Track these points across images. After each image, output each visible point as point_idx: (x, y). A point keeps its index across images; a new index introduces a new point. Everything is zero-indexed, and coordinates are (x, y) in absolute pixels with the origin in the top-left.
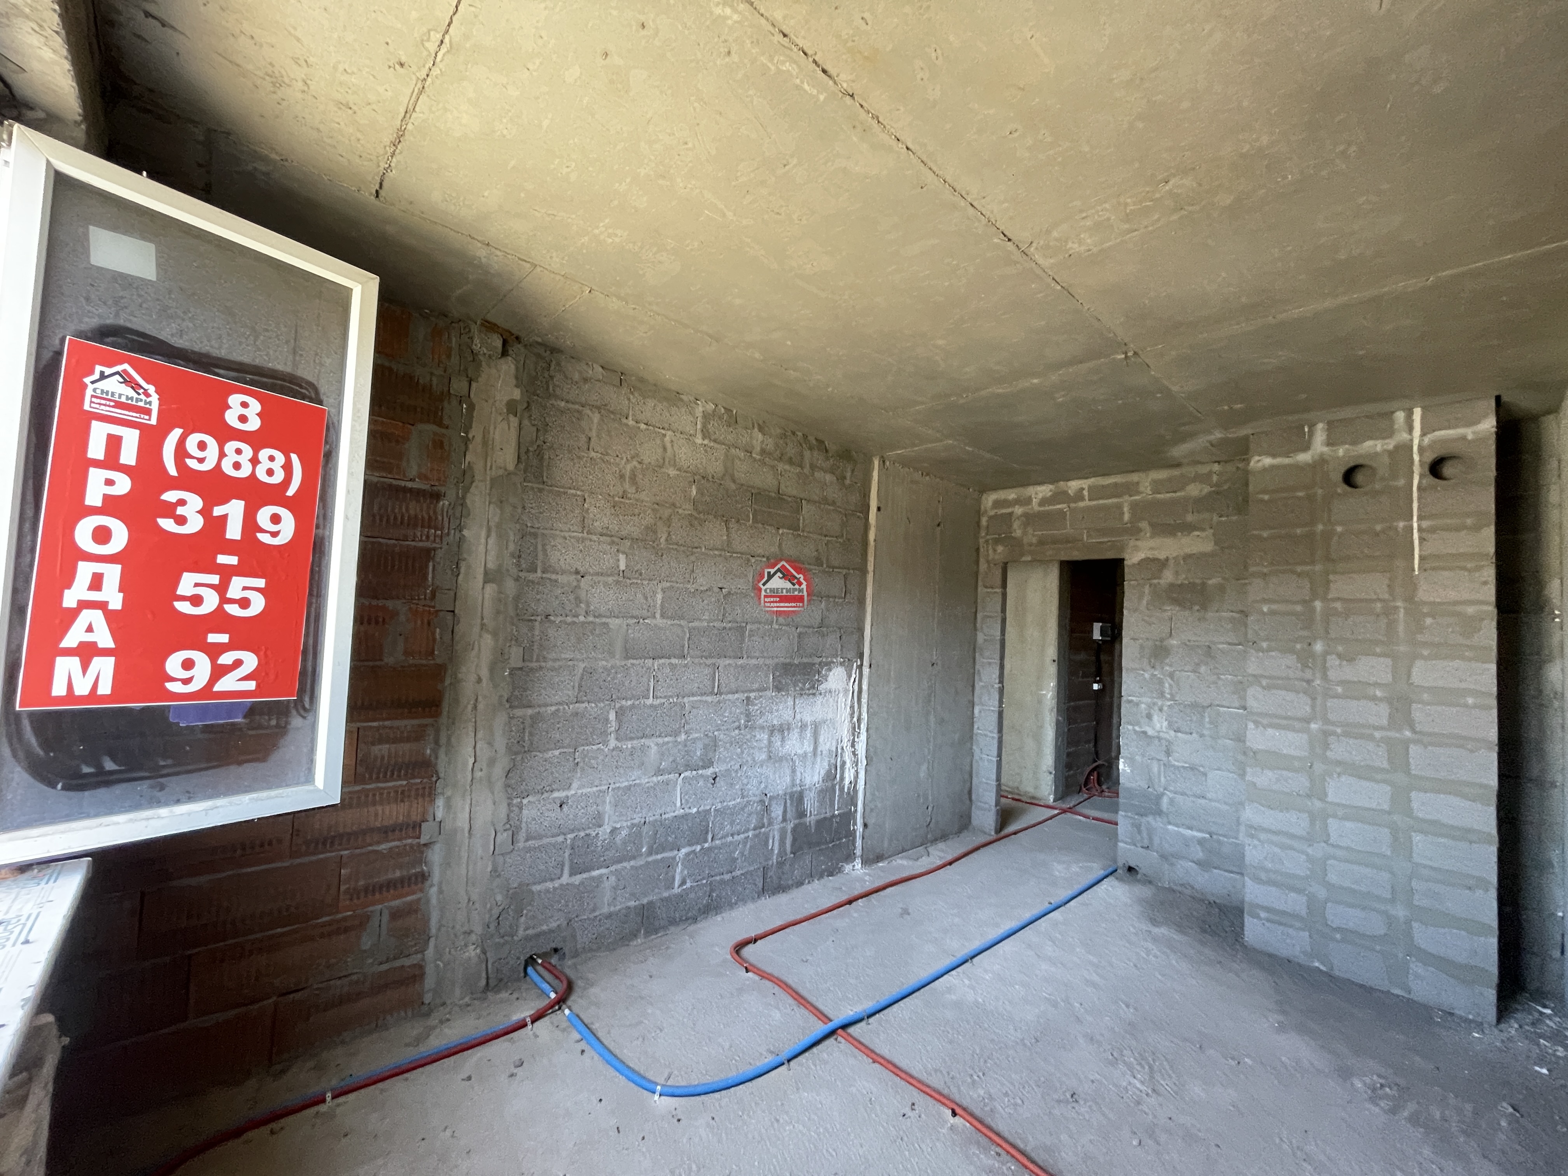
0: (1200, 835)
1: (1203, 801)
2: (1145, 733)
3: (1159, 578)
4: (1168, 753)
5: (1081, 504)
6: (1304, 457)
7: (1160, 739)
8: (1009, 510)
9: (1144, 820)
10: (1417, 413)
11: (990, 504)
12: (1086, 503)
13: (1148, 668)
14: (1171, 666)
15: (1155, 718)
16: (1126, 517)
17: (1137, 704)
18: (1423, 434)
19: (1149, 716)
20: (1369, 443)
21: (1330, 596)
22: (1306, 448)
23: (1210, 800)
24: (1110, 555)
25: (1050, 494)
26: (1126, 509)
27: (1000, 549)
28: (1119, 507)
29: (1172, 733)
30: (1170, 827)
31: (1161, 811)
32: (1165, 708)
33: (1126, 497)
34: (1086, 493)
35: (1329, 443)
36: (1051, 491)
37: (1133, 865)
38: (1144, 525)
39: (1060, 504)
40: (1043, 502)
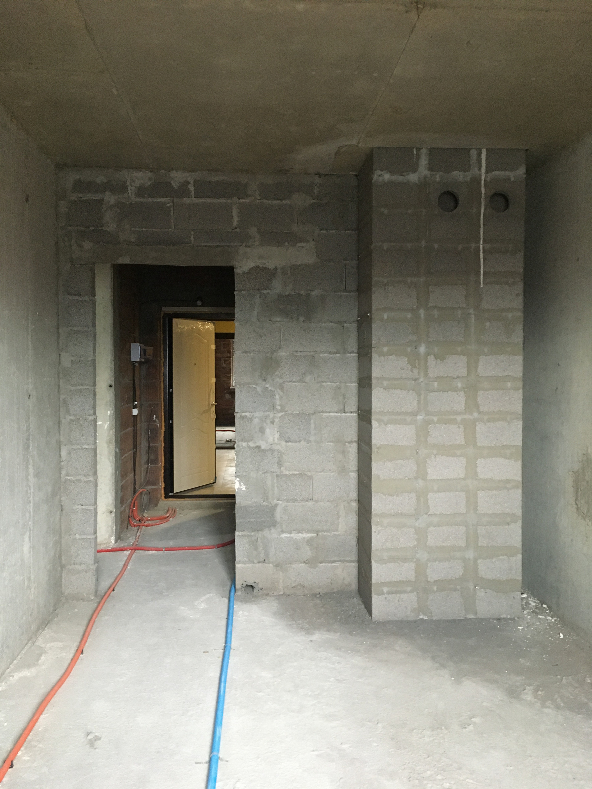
0: (309, 535)
1: (310, 503)
2: (259, 447)
3: (268, 288)
4: (280, 464)
5: (186, 200)
6: (413, 178)
7: (272, 451)
8: (98, 196)
9: (260, 535)
10: (484, 153)
11: (69, 186)
12: (191, 200)
13: (260, 381)
14: (281, 377)
15: (268, 431)
16: (236, 220)
17: (251, 420)
18: (487, 172)
19: (262, 430)
20: (456, 173)
21: (430, 305)
22: (414, 170)
23: (317, 501)
24: (220, 262)
25: (149, 183)
26: (235, 213)
27: (87, 245)
28: (228, 209)
29: (284, 443)
30: (283, 535)
31: (276, 522)
32: (277, 420)
33: (235, 199)
34: (191, 188)
35: (431, 169)
36: (150, 179)
37: (250, 582)
38: (253, 231)
39: (161, 197)
40: (141, 191)
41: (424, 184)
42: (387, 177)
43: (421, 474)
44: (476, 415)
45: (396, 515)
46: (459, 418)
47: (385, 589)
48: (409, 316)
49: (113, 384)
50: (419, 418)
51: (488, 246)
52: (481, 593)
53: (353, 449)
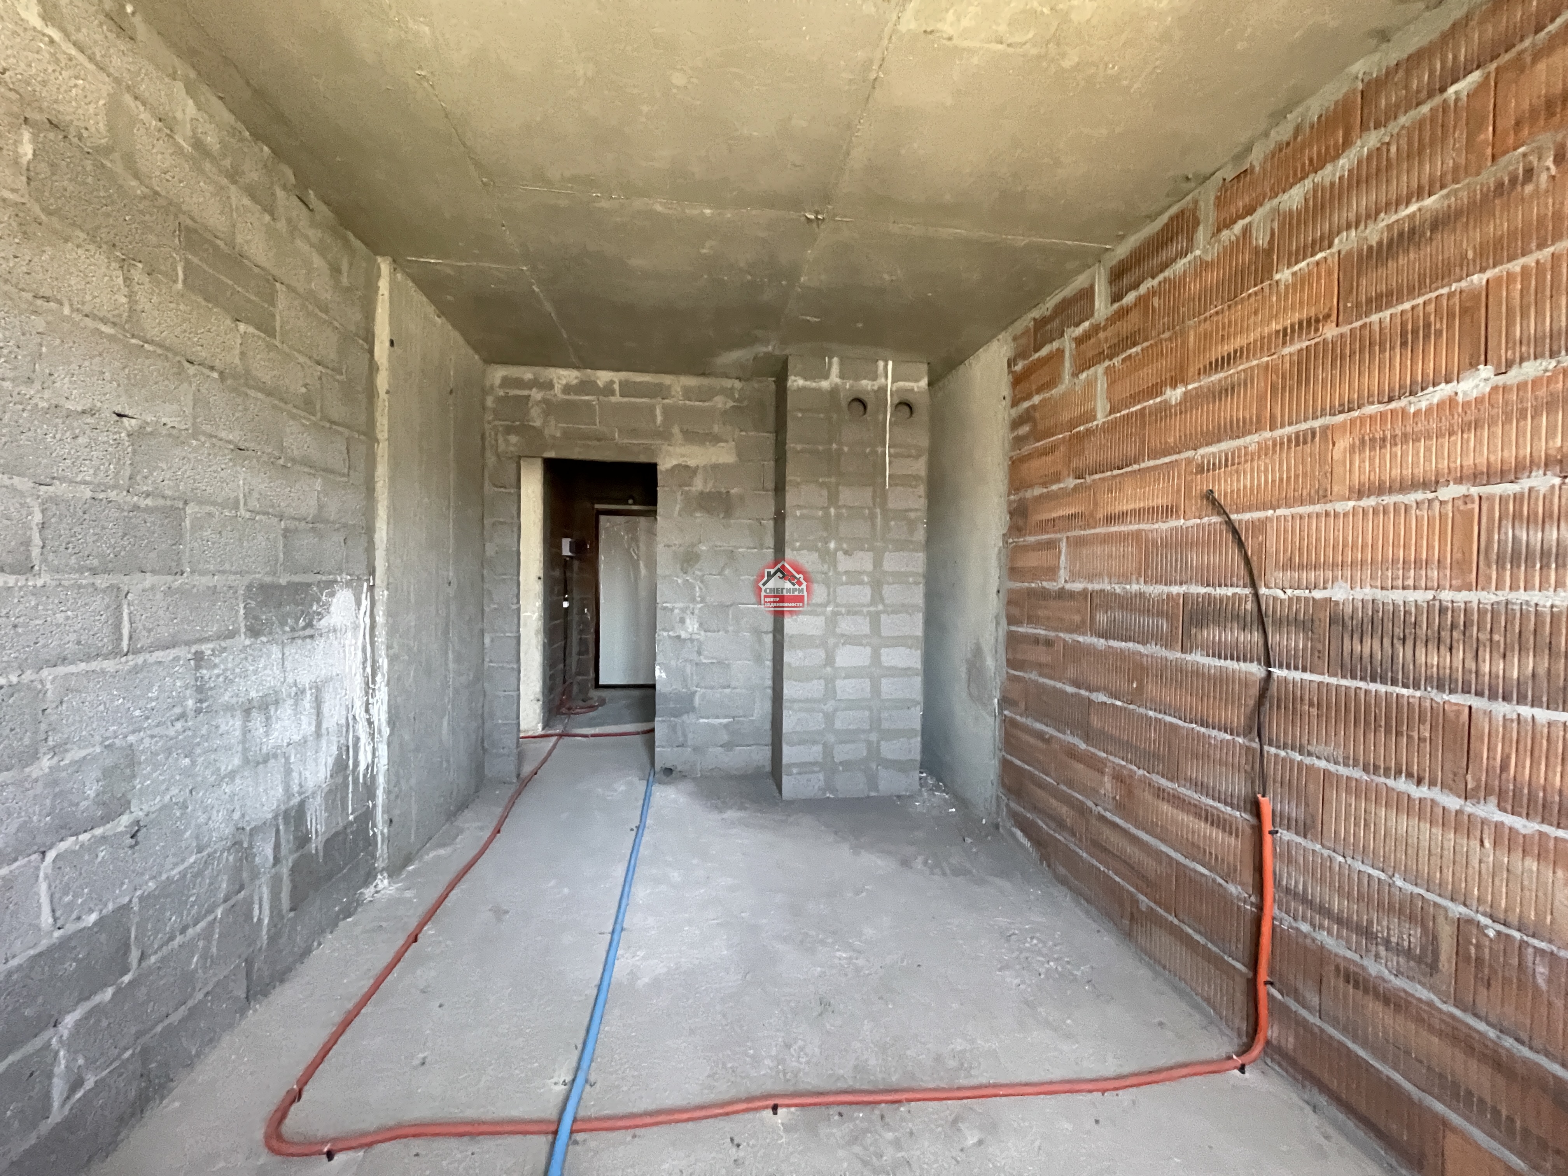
0: (725, 721)
1: (728, 691)
2: (679, 637)
3: (690, 485)
4: (699, 653)
5: (613, 399)
6: (825, 384)
7: (692, 640)
8: (526, 393)
9: (678, 720)
10: (890, 363)
11: (498, 382)
12: (616, 399)
13: (681, 574)
14: (700, 570)
15: (688, 621)
16: (659, 419)
17: (672, 610)
18: (893, 382)
19: (682, 621)
20: (864, 382)
21: (840, 503)
22: (826, 377)
23: (735, 688)
24: (643, 459)
25: (575, 382)
26: (658, 412)
27: (513, 439)
28: (652, 409)
29: (702, 633)
30: (702, 721)
31: (694, 708)
32: (696, 611)
33: (659, 399)
34: (616, 387)
35: (842, 376)
36: (576, 378)
37: (668, 765)
38: (676, 430)
39: (587, 395)
40: (567, 389)
41: (834, 392)
42: (801, 382)
43: (830, 660)
44: (880, 607)
45: (807, 700)
46: (865, 610)
47: (795, 771)
48: (820, 513)
49: (542, 576)
50: (829, 609)
51: (892, 450)
52: (883, 773)
53: (768, 639)
